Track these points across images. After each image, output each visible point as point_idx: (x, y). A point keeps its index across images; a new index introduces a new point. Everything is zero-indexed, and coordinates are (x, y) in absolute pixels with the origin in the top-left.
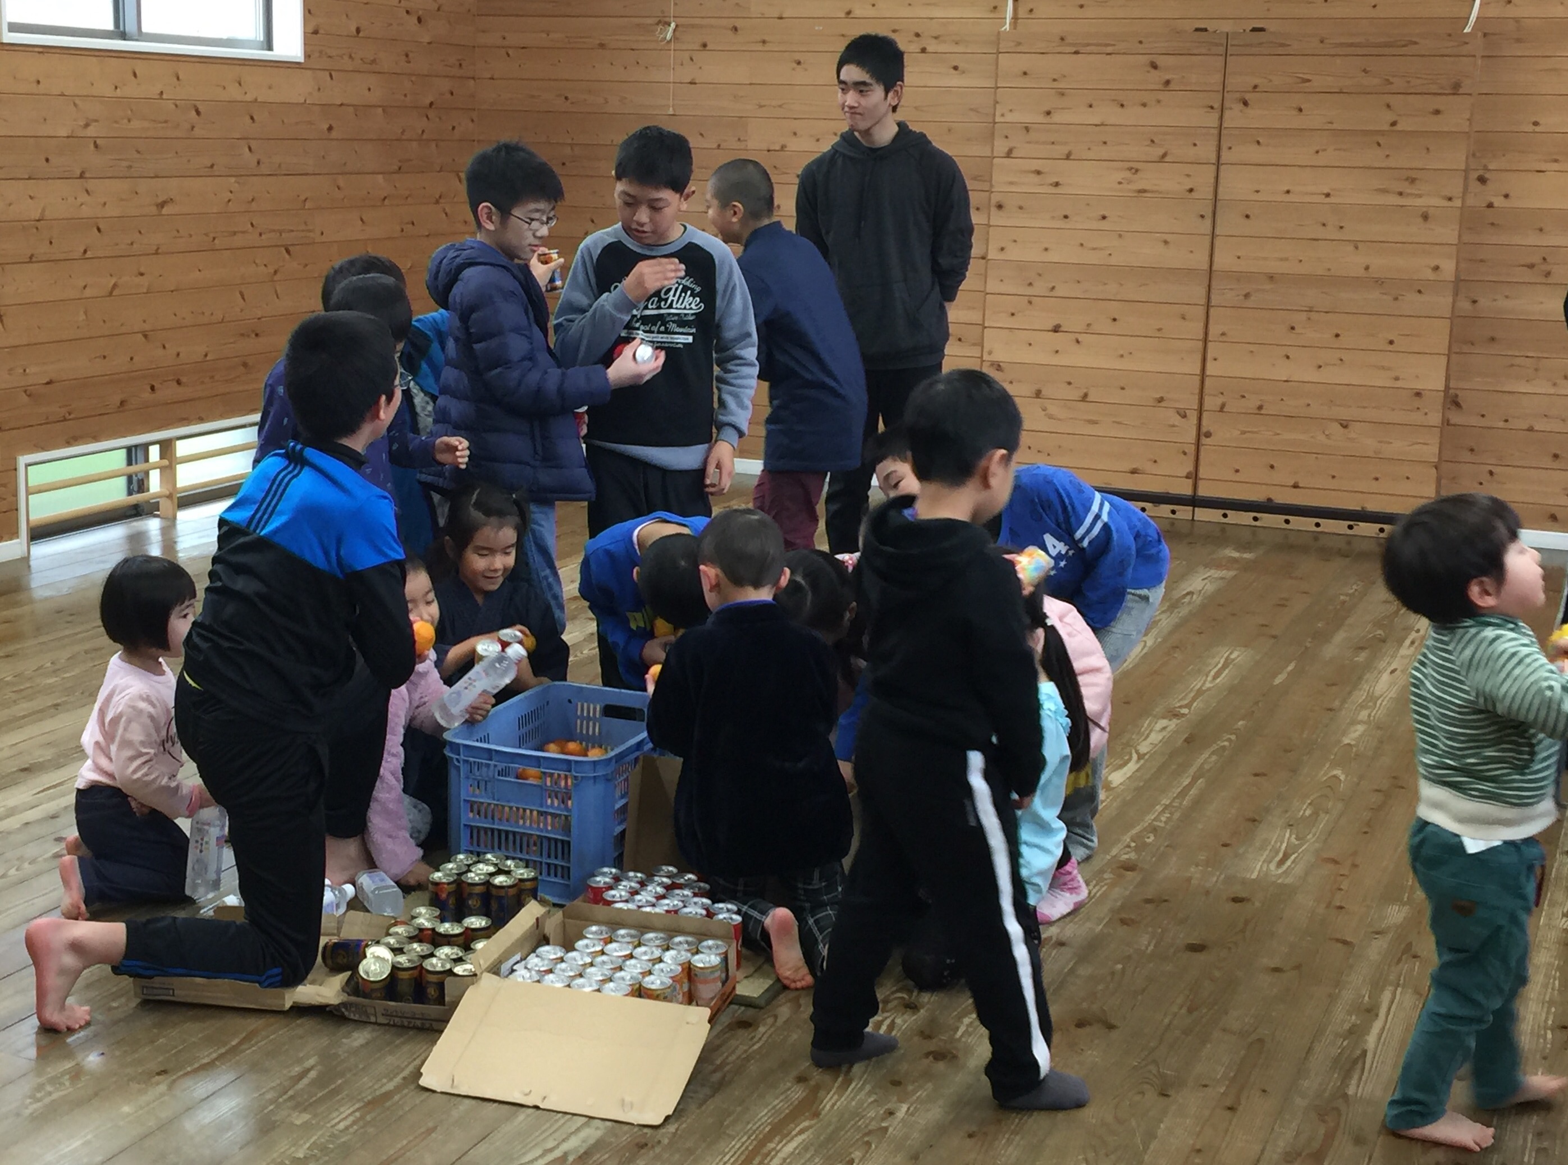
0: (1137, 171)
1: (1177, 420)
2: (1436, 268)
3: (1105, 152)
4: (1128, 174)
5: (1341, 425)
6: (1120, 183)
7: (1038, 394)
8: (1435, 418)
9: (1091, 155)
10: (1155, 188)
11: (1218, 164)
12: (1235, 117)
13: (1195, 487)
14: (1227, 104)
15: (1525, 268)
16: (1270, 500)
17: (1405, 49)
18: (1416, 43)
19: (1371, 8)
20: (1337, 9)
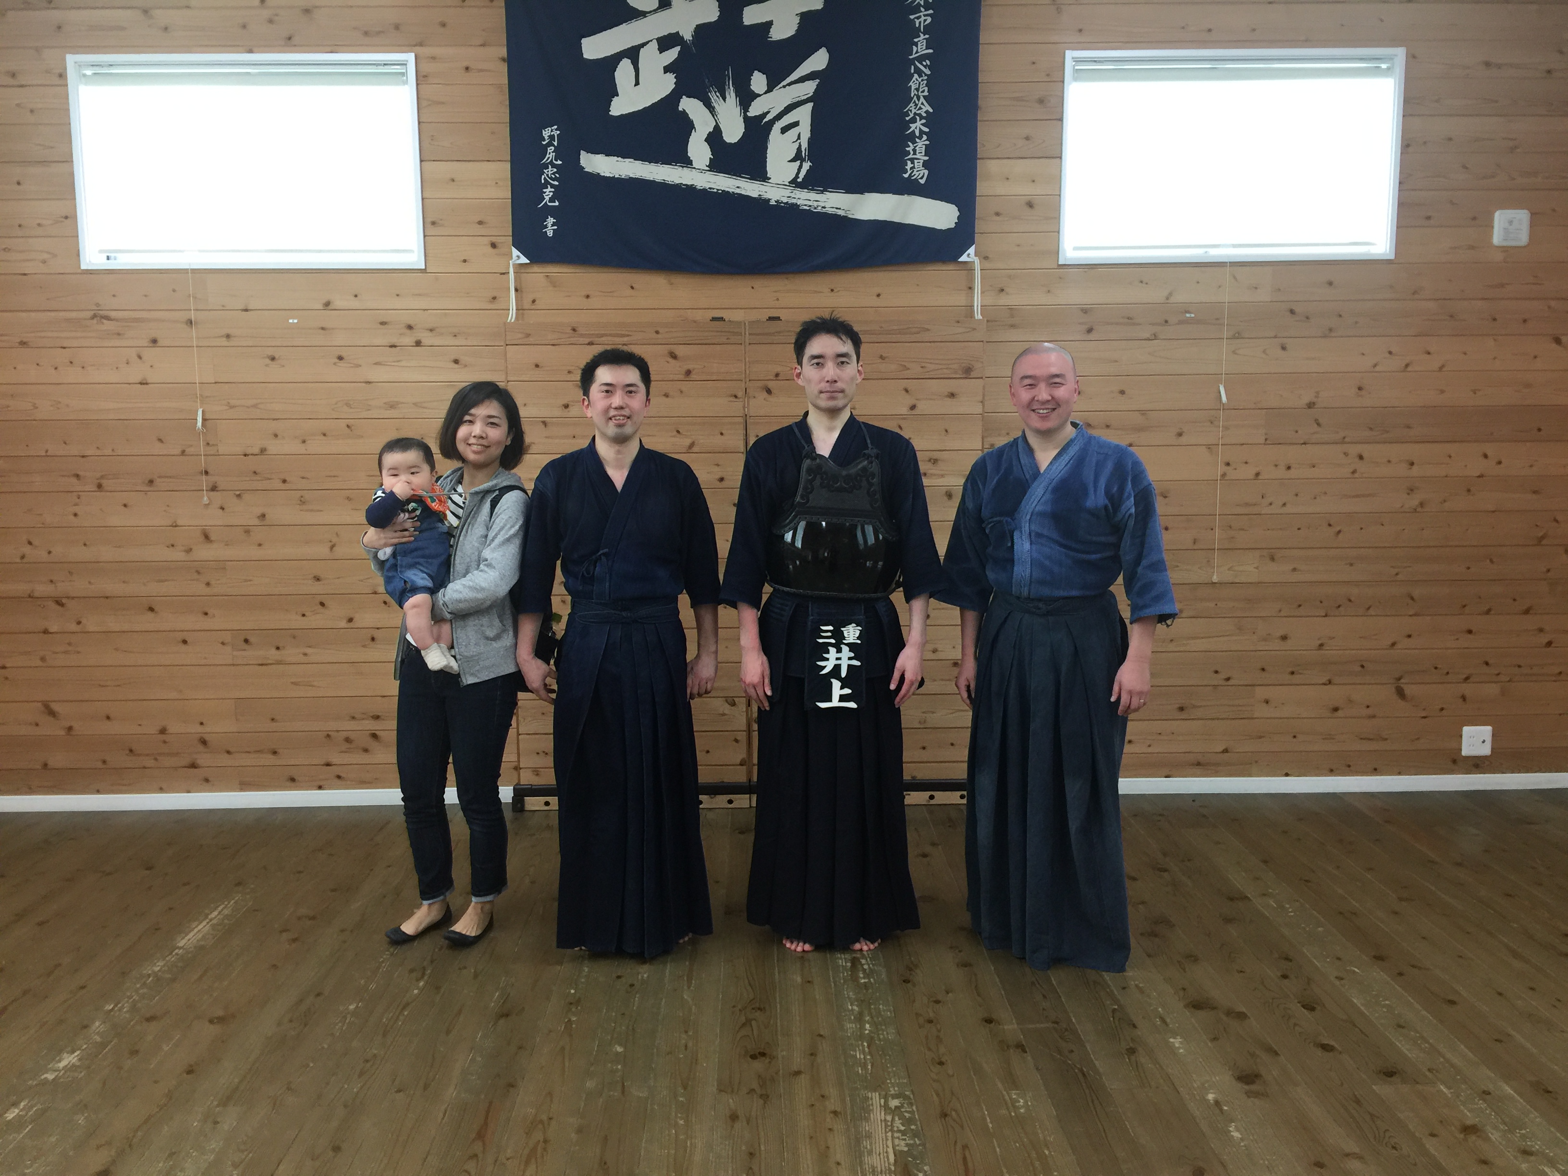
1: (726, 709)
12: (759, 404)
14: (750, 393)
17: (917, 335)
18: (928, 330)
19: (875, 297)
20: (843, 299)
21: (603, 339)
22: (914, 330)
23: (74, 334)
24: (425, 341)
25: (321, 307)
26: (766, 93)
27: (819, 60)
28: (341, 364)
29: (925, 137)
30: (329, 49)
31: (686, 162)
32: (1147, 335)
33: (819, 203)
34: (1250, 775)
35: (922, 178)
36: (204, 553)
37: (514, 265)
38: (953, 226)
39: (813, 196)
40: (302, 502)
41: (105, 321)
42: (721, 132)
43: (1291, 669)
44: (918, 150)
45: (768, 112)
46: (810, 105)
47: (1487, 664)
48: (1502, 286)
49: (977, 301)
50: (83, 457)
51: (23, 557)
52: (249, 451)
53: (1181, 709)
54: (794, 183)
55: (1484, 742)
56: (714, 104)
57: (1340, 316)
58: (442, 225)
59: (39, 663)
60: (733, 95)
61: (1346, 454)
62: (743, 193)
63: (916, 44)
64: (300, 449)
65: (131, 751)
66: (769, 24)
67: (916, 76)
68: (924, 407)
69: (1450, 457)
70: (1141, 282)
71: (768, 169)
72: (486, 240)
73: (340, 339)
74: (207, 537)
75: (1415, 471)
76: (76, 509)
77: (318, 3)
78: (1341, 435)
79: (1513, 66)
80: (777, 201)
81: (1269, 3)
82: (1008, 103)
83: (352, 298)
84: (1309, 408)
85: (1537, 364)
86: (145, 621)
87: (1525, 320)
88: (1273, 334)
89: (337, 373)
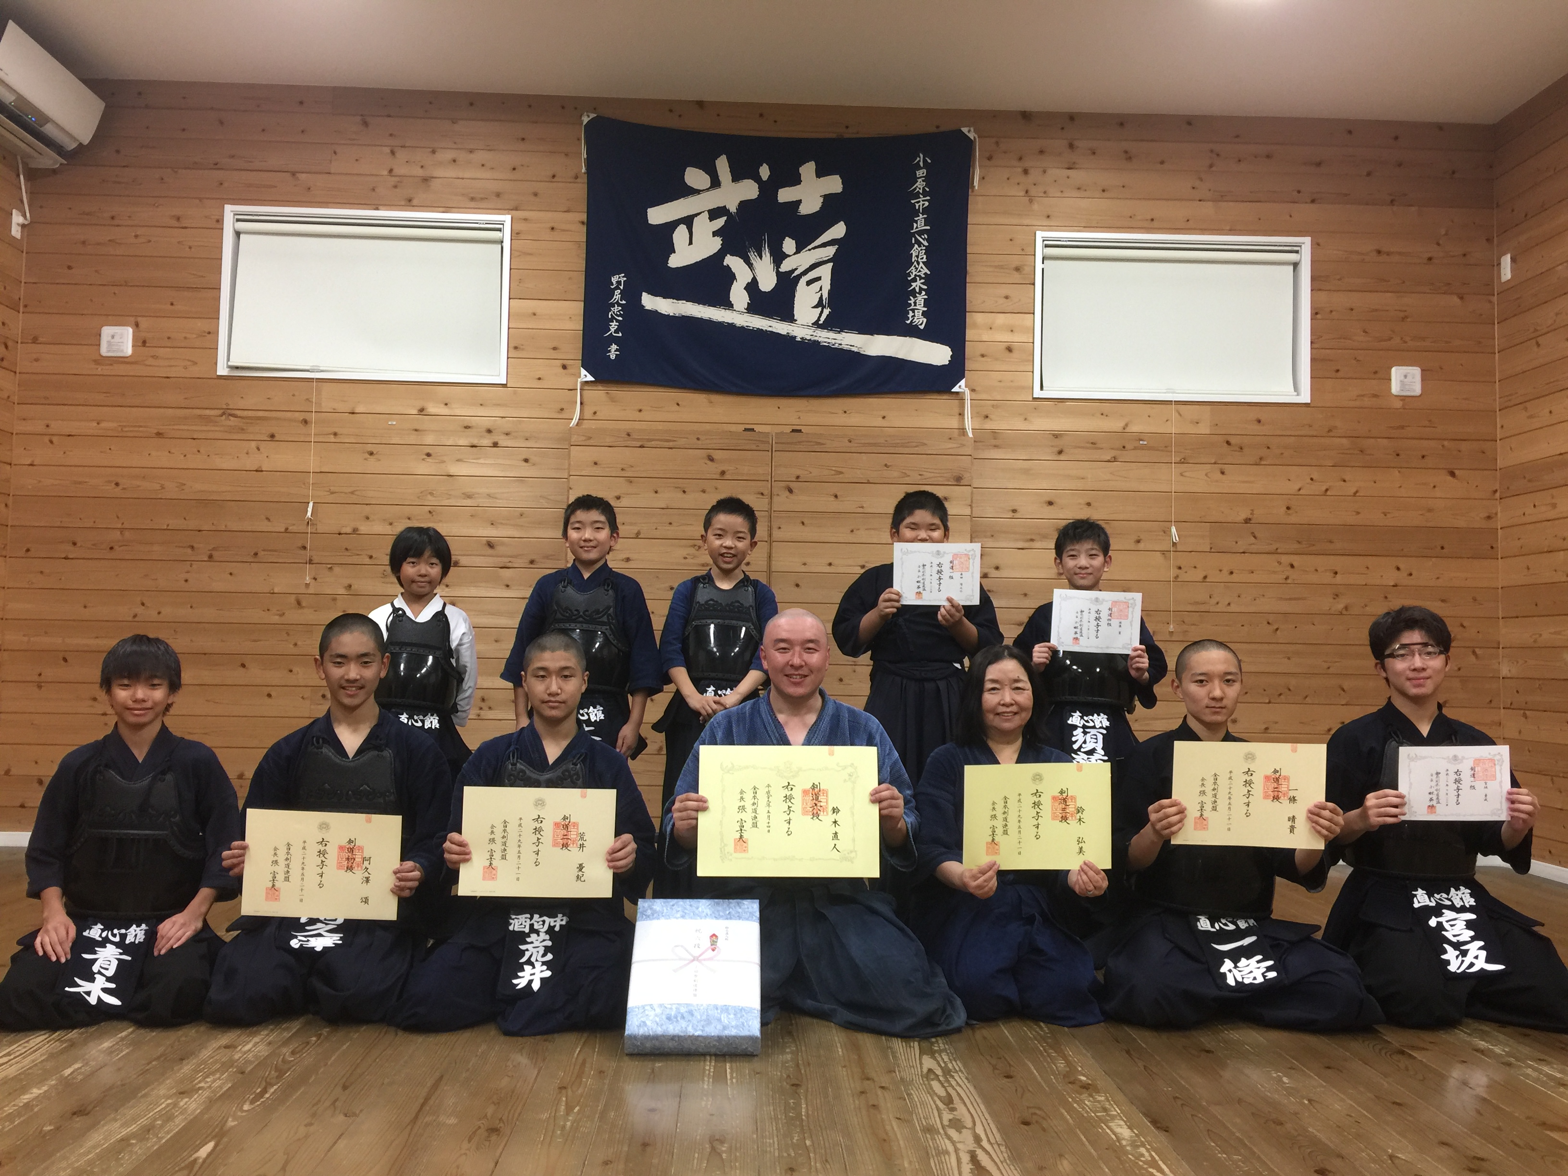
3: (671, 531)
4: (692, 551)
6: (685, 558)
9: (657, 534)
11: (770, 542)
12: (782, 501)
14: (775, 492)
17: (916, 449)
18: (926, 444)
19: (881, 419)
20: (854, 419)
21: (653, 443)
22: (914, 444)
23: (204, 428)
24: (501, 443)
25: (415, 412)
26: (795, 254)
27: (839, 230)
28: (429, 459)
29: (924, 293)
30: (443, 209)
31: (729, 305)
32: (1108, 458)
33: (836, 341)
35: (921, 324)
36: (294, 617)
37: (581, 382)
38: (947, 363)
39: (831, 335)
41: (232, 418)
42: (757, 283)
44: (919, 303)
45: (796, 269)
46: (832, 264)
48: (1402, 427)
49: (969, 424)
50: (199, 531)
51: (135, 616)
52: (344, 530)
54: (816, 324)
56: (753, 261)
57: (1268, 448)
58: (523, 349)
60: (768, 254)
61: (1280, 563)
62: (774, 330)
63: (916, 222)
64: (388, 529)
66: (800, 202)
67: (916, 246)
69: (1368, 568)
70: (1102, 414)
71: (795, 313)
72: (559, 363)
73: (429, 439)
74: (299, 603)
75: (1339, 579)
76: (187, 576)
77: (436, 174)
78: (1274, 547)
79: (1400, 253)
80: (802, 338)
81: (1200, 201)
82: (991, 269)
83: (443, 406)
84: (1246, 523)
85: (1438, 493)
86: (236, 676)
87: (1423, 457)
88: (1213, 461)
89: (425, 468)
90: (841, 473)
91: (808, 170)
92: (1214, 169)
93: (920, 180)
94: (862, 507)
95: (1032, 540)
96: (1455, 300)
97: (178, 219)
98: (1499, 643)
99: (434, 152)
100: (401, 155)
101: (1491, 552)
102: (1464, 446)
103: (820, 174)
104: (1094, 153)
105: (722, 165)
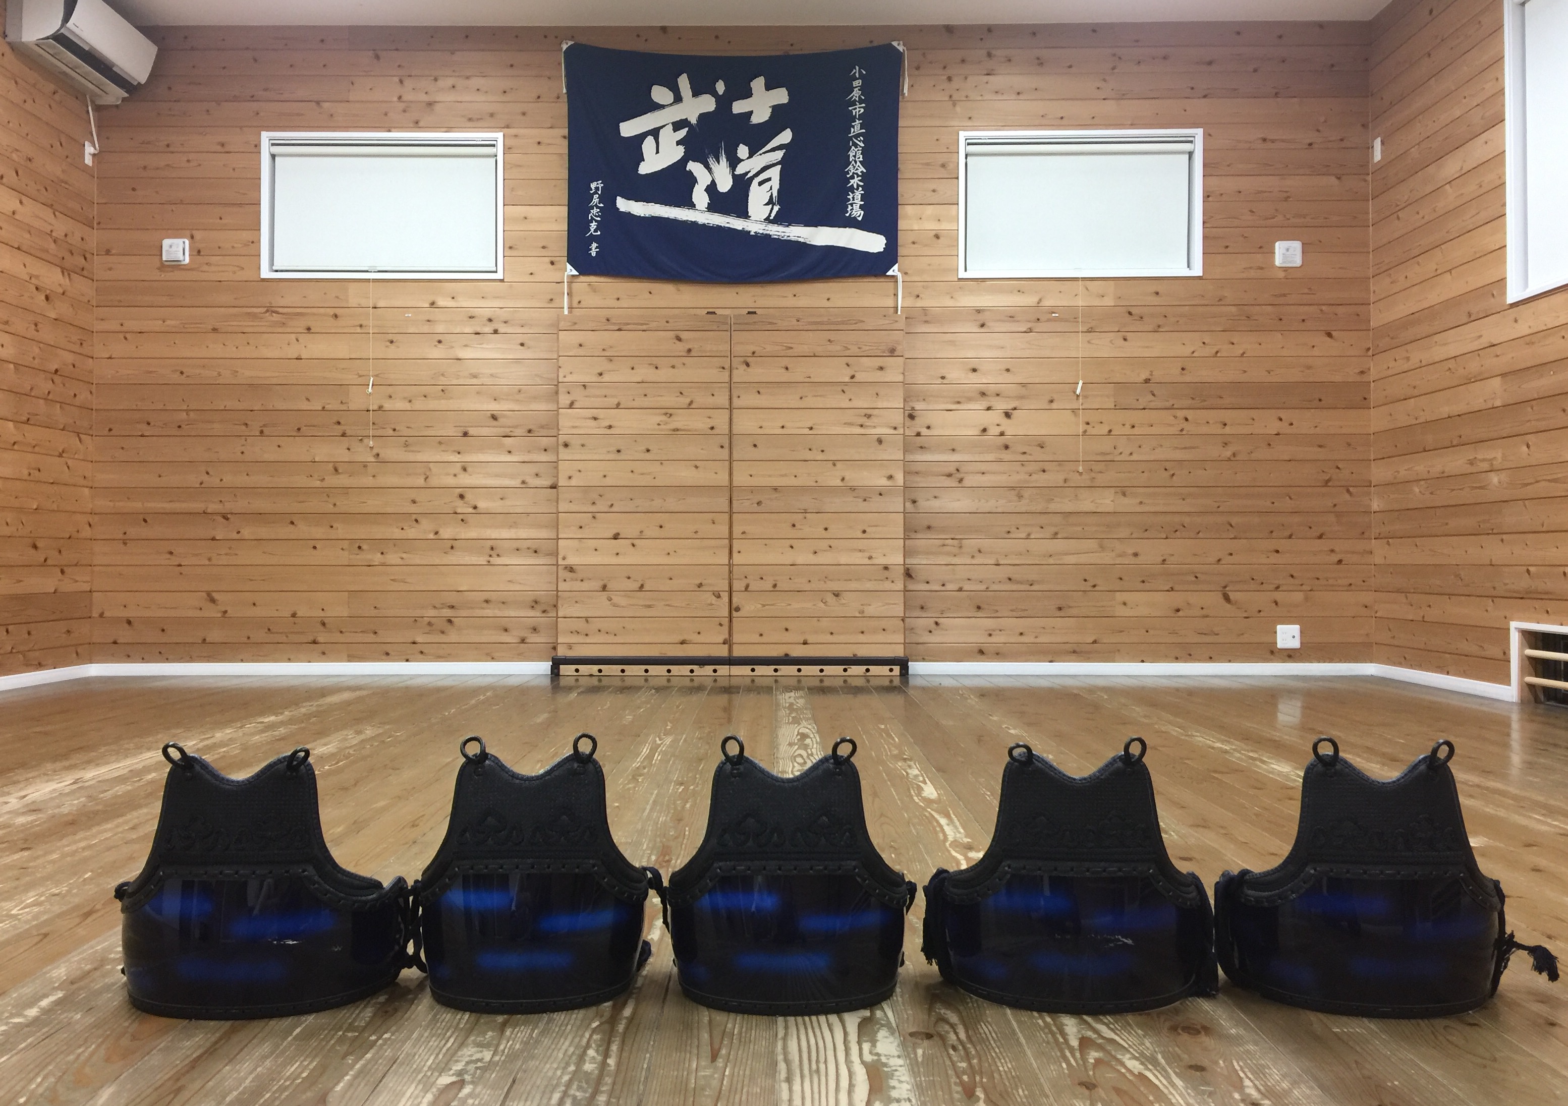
0: (671, 415)
1: (713, 600)
2: (890, 477)
3: (646, 402)
4: (664, 418)
5: (834, 594)
6: (659, 424)
7: (604, 588)
8: (899, 586)
9: (636, 404)
10: (686, 427)
11: (731, 409)
12: (740, 374)
13: (730, 650)
14: (734, 365)
15: (945, 477)
16: (787, 655)
17: (856, 326)
18: (864, 322)
19: (826, 301)
20: (802, 302)
21: (629, 327)
22: (854, 322)
23: (252, 324)
24: (501, 330)
25: (428, 306)
26: (748, 158)
27: (786, 137)
28: (440, 346)
29: (860, 189)
30: (445, 129)
31: (692, 206)
32: (1024, 330)
33: (786, 234)
34: (1114, 661)
35: (859, 216)
36: (334, 481)
37: (568, 276)
38: (882, 250)
39: (781, 229)
40: (406, 445)
41: (274, 314)
42: (716, 185)
43: (1141, 579)
44: (856, 198)
45: (749, 172)
46: (780, 166)
47: (1292, 576)
48: (1285, 295)
49: (900, 303)
50: (251, 411)
51: (201, 484)
52: (371, 409)
53: (1060, 609)
54: (768, 220)
55: (1294, 637)
56: (711, 166)
57: (1166, 316)
58: (517, 249)
59: (207, 562)
60: (725, 160)
61: (1175, 417)
62: (732, 227)
63: (854, 127)
64: (408, 406)
65: (269, 630)
66: (751, 112)
67: (853, 147)
68: (860, 377)
69: (1253, 419)
70: (1018, 291)
71: (749, 210)
72: (548, 260)
73: (440, 328)
74: (336, 470)
75: (1227, 430)
76: (243, 449)
77: (438, 99)
78: (1171, 403)
79: (1283, 141)
80: (755, 233)
81: (1104, 99)
82: (920, 166)
83: (451, 299)
84: (1146, 383)
85: (1316, 352)
86: (285, 531)
87: (1303, 320)
88: (1117, 329)
89: (437, 352)
90: (791, 348)
91: (758, 84)
92: (1116, 71)
93: (855, 89)
94: (810, 377)
95: (959, 403)
96: (1333, 180)
97: (223, 145)
98: (1370, 482)
99: (436, 80)
100: (408, 83)
101: (1364, 403)
102: (1341, 310)
103: (768, 87)
104: (1010, 60)
105: (684, 82)
